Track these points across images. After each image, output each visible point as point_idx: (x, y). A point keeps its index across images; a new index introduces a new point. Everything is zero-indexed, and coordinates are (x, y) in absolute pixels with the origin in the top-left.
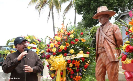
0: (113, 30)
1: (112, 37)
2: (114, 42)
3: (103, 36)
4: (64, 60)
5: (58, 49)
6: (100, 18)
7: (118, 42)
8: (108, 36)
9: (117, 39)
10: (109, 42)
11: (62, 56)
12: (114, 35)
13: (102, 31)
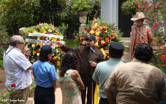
0: (148, 31)
1: (147, 36)
2: (148, 40)
3: (140, 36)
4: (106, 53)
5: (100, 44)
6: (139, 22)
7: (150, 40)
8: (145, 36)
9: (150, 38)
10: (145, 40)
11: (103, 50)
12: (148, 35)
13: (140, 32)
